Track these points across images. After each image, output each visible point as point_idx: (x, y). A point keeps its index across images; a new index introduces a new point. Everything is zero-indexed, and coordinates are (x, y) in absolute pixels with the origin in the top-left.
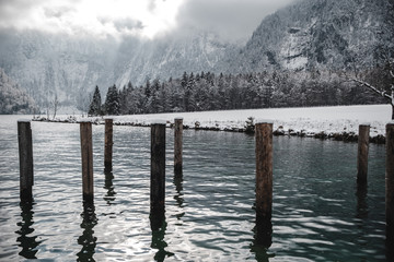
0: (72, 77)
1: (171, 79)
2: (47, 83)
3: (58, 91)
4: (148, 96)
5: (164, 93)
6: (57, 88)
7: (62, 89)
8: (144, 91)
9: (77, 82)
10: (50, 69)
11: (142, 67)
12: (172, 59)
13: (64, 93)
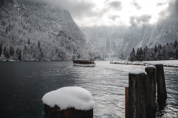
0: (117, 45)
1: (168, 44)
2: (107, 48)
3: (111, 51)
4: (156, 52)
5: (164, 50)
6: (111, 49)
7: (113, 50)
8: (154, 50)
9: (119, 47)
10: (108, 41)
11: (148, 39)
12: (164, 34)
13: (113, 52)
